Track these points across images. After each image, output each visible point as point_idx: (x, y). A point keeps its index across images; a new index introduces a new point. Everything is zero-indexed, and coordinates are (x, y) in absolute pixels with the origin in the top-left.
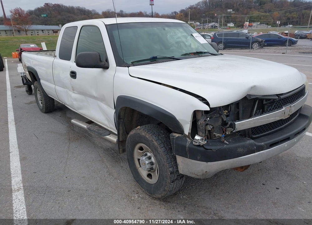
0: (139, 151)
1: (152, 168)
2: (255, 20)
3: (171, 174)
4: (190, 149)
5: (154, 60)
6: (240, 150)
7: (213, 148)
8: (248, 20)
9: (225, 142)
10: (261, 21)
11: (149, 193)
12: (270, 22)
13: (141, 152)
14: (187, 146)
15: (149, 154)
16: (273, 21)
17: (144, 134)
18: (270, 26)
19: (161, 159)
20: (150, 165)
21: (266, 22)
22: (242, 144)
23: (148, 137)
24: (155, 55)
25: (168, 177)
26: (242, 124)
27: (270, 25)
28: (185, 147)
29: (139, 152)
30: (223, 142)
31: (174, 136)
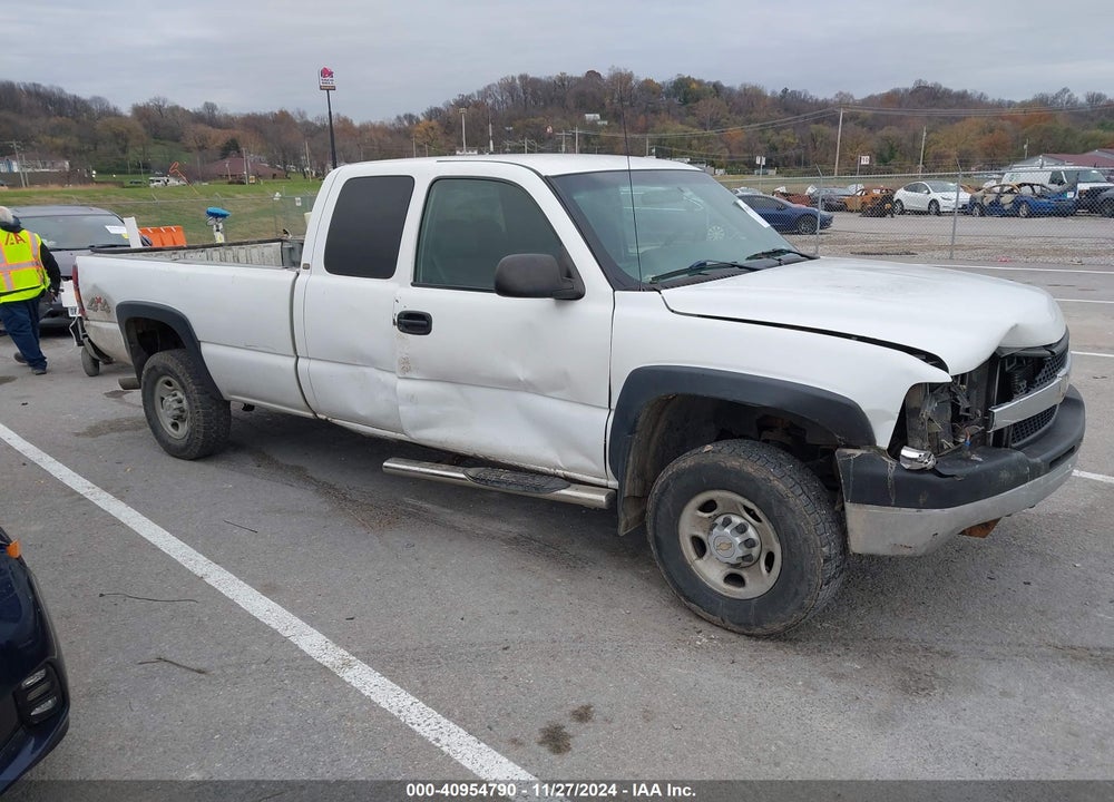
0: (700, 514)
1: (750, 555)
2: (674, 149)
3: (825, 561)
4: (897, 481)
5: (699, 272)
6: (1005, 475)
7: (956, 471)
8: (654, 151)
9: (974, 457)
10: (690, 154)
11: (740, 624)
12: (719, 157)
13: (706, 515)
14: (890, 475)
15: (737, 520)
16: (727, 154)
17: (736, 464)
18: (722, 171)
19: (798, 526)
20: (745, 549)
21: (707, 156)
22: (1005, 460)
23: (751, 470)
24: (703, 260)
25: (819, 572)
26: (1006, 414)
27: (721, 167)
28: (885, 477)
29: (701, 517)
30: (967, 459)
31: (849, 455)
